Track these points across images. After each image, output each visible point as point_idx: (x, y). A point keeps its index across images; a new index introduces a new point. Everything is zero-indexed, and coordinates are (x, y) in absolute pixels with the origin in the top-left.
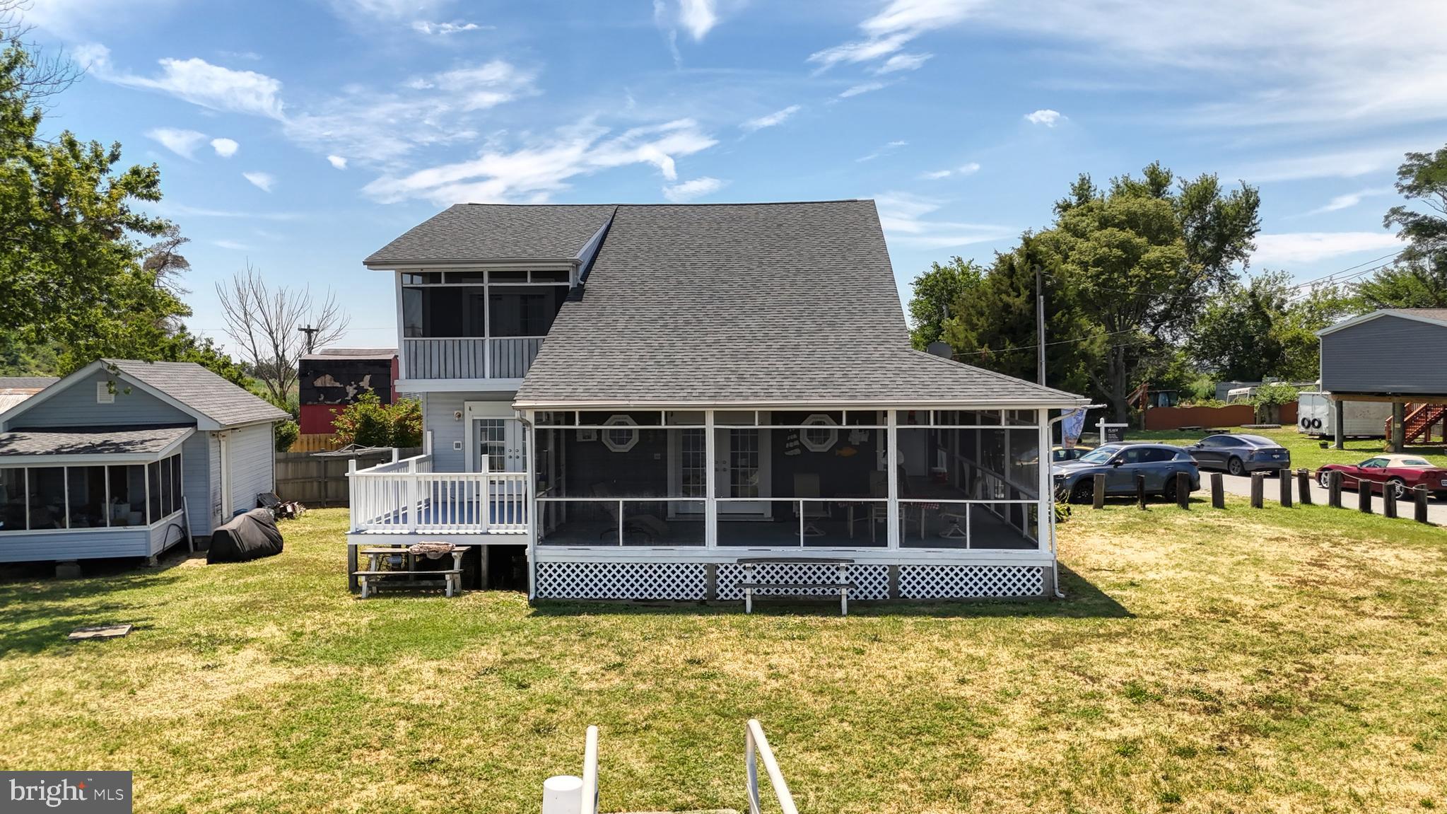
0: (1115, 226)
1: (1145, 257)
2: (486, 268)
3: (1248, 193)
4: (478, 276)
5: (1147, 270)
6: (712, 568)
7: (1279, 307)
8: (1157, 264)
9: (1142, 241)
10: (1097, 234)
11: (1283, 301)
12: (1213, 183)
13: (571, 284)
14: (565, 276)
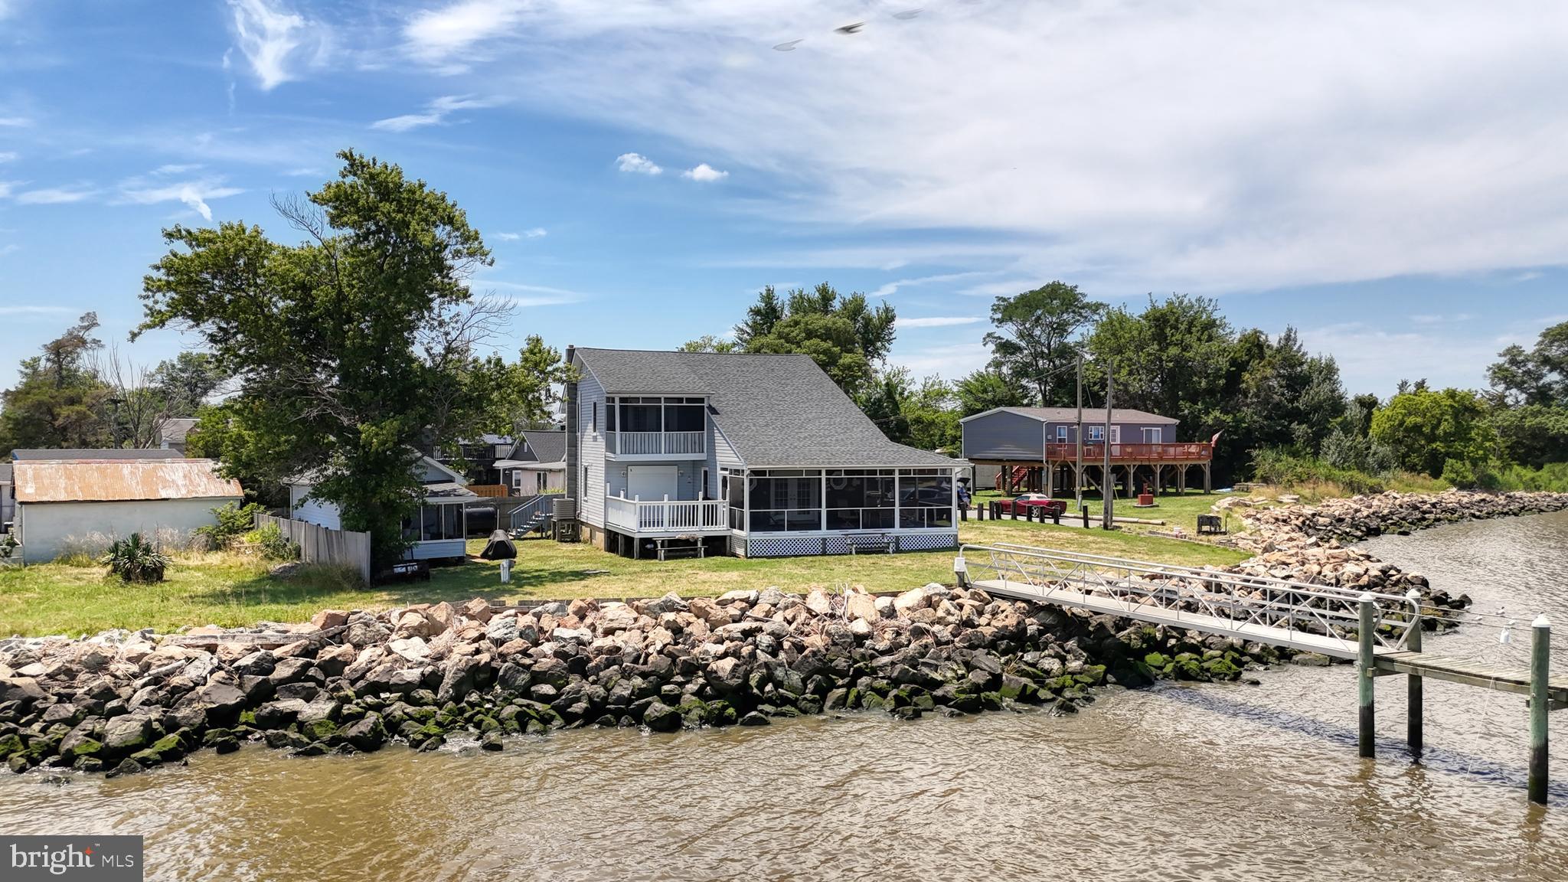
0: (818, 337)
1: (841, 361)
2: (662, 396)
3: (887, 310)
4: (657, 399)
5: (843, 371)
6: (824, 540)
7: (901, 394)
8: (849, 367)
9: (837, 349)
10: (807, 343)
11: (904, 389)
12: (863, 300)
13: (705, 405)
14: (702, 400)
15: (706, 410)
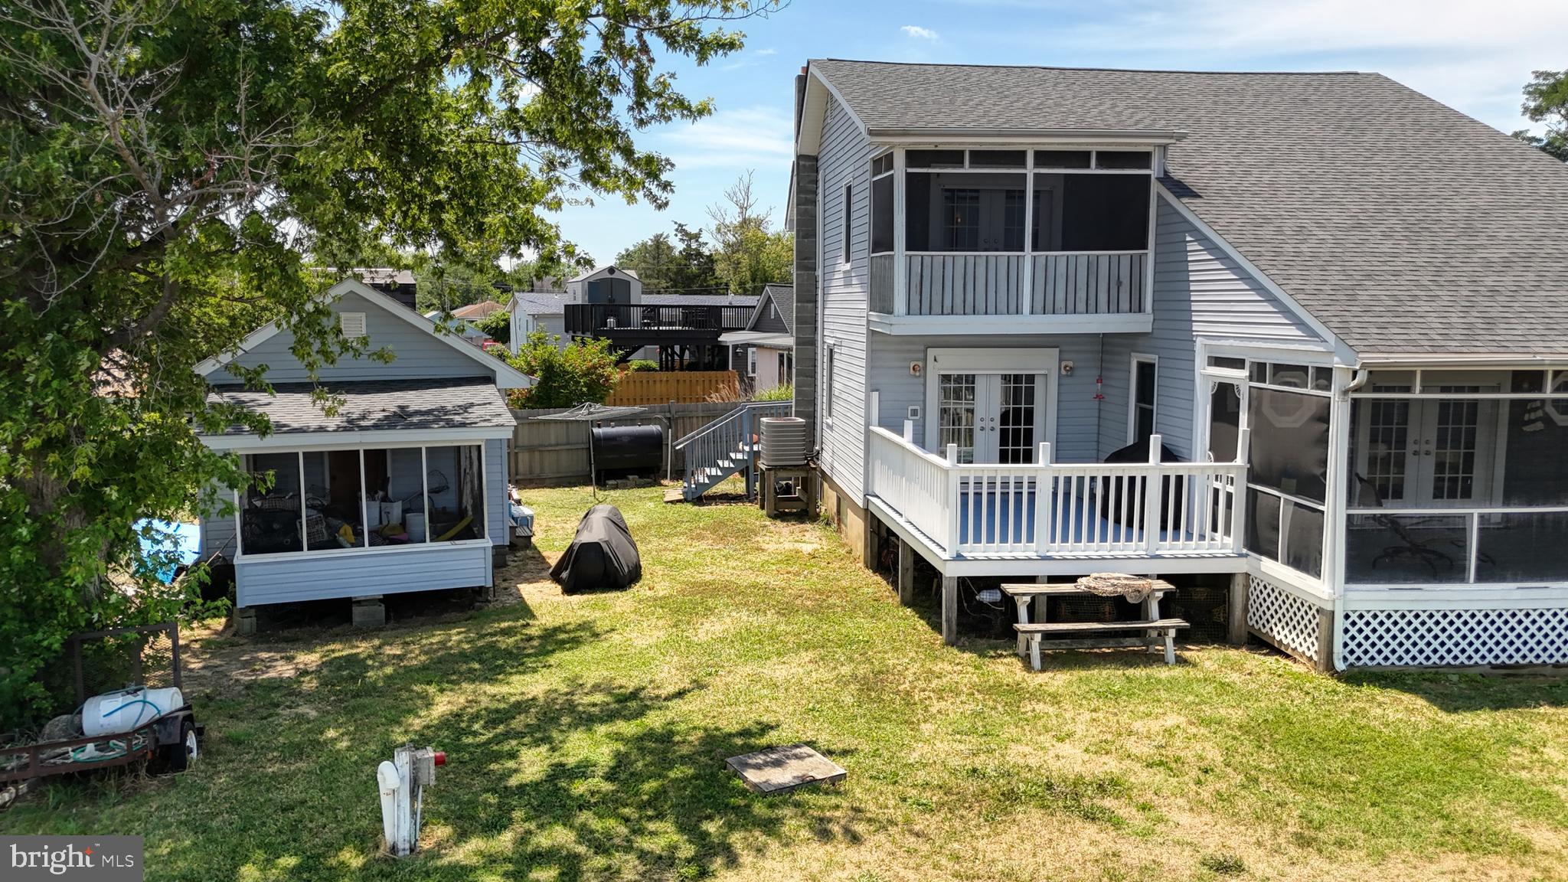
2: (1029, 145)
4: (1017, 158)
13: (1154, 172)
14: (1142, 159)
15: (1155, 188)
